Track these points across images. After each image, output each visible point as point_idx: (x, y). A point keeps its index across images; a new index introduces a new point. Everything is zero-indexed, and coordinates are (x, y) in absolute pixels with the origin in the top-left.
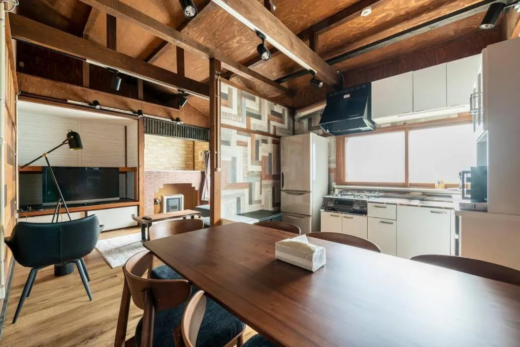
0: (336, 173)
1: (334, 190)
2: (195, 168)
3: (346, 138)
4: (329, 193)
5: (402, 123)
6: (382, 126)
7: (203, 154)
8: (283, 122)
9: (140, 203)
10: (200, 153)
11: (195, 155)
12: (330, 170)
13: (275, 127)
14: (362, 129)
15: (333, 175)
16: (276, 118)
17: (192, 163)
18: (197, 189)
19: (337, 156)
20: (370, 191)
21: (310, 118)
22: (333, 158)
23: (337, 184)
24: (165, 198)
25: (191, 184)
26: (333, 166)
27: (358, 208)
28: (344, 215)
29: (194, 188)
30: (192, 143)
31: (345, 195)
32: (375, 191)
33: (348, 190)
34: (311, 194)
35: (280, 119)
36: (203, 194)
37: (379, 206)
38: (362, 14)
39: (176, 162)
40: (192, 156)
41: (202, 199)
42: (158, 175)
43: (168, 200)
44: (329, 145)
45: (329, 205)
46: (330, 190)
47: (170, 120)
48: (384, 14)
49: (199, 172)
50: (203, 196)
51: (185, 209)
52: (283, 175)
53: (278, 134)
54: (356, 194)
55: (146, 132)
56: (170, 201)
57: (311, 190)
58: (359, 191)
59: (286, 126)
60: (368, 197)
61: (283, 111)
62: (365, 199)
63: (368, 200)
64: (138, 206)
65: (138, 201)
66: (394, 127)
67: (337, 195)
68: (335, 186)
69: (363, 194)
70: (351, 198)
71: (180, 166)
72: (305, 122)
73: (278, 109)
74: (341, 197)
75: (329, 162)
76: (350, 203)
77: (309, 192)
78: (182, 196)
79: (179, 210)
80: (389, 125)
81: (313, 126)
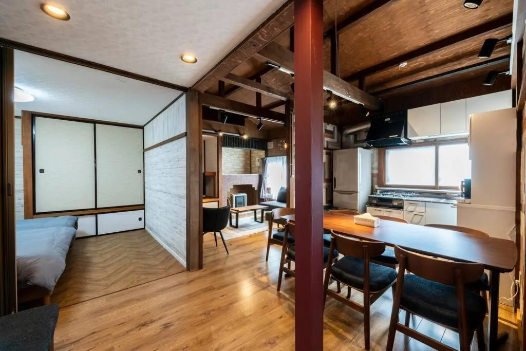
0: (379, 177)
1: (376, 191)
2: (252, 171)
3: (387, 151)
4: (372, 193)
5: (433, 140)
6: (417, 142)
7: (260, 161)
8: (333, 138)
9: (219, 199)
10: (257, 159)
11: (252, 161)
12: (373, 175)
13: (327, 142)
14: (400, 144)
15: (375, 179)
16: (329, 135)
17: (249, 167)
18: (256, 189)
19: (379, 164)
20: (407, 192)
21: (355, 134)
22: (376, 165)
23: (378, 187)
24: (234, 196)
25: (252, 185)
26: (376, 172)
27: (397, 204)
28: (385, 209)
29: (254, 188)
30: (249, 151)
31: (385, 195)
32: (410, 192)
33: (387, 191)
34: (358, 194)
35: (332, 136)
36: (261, 193)
37: (412, 203)
38: (400, 66)
39: (238, 167)
40: (249, 162)
41: (261, 197)
42: (229, 178)
43: (236, 197)
44: (372, 155)
45: (373, 202)
46: (373, 191)
47: (238, 135)
48: (417, 64)
49: (258, 175)
50: (261, 195)
51: (248, 205)
52: (335, 179)
53: (330, 147)
54: (395, 194)
55: (223, 146)
56: (237, 198)
57: (359, 191)
58: (397, 192)
59: (335, 140)
60: (405, 196)
61: (334, 128)
62: (402, 198)
63: (404, 198)
64: (218, 201)
65: (218, 197)
66: (426, 143)
67: (379, 195)
68: (377, 188)
69: (400, 194)
70: (391, 197)
71: (241, 170)
72: (352, 137)
73: (330, 127)
74: (382, 196)
75: (372, 169)
76: (390, 200)
77: (357, 192)
78: (245, 195)
79: (244, 205)
80: (422, 141)
81: (358, 139)
